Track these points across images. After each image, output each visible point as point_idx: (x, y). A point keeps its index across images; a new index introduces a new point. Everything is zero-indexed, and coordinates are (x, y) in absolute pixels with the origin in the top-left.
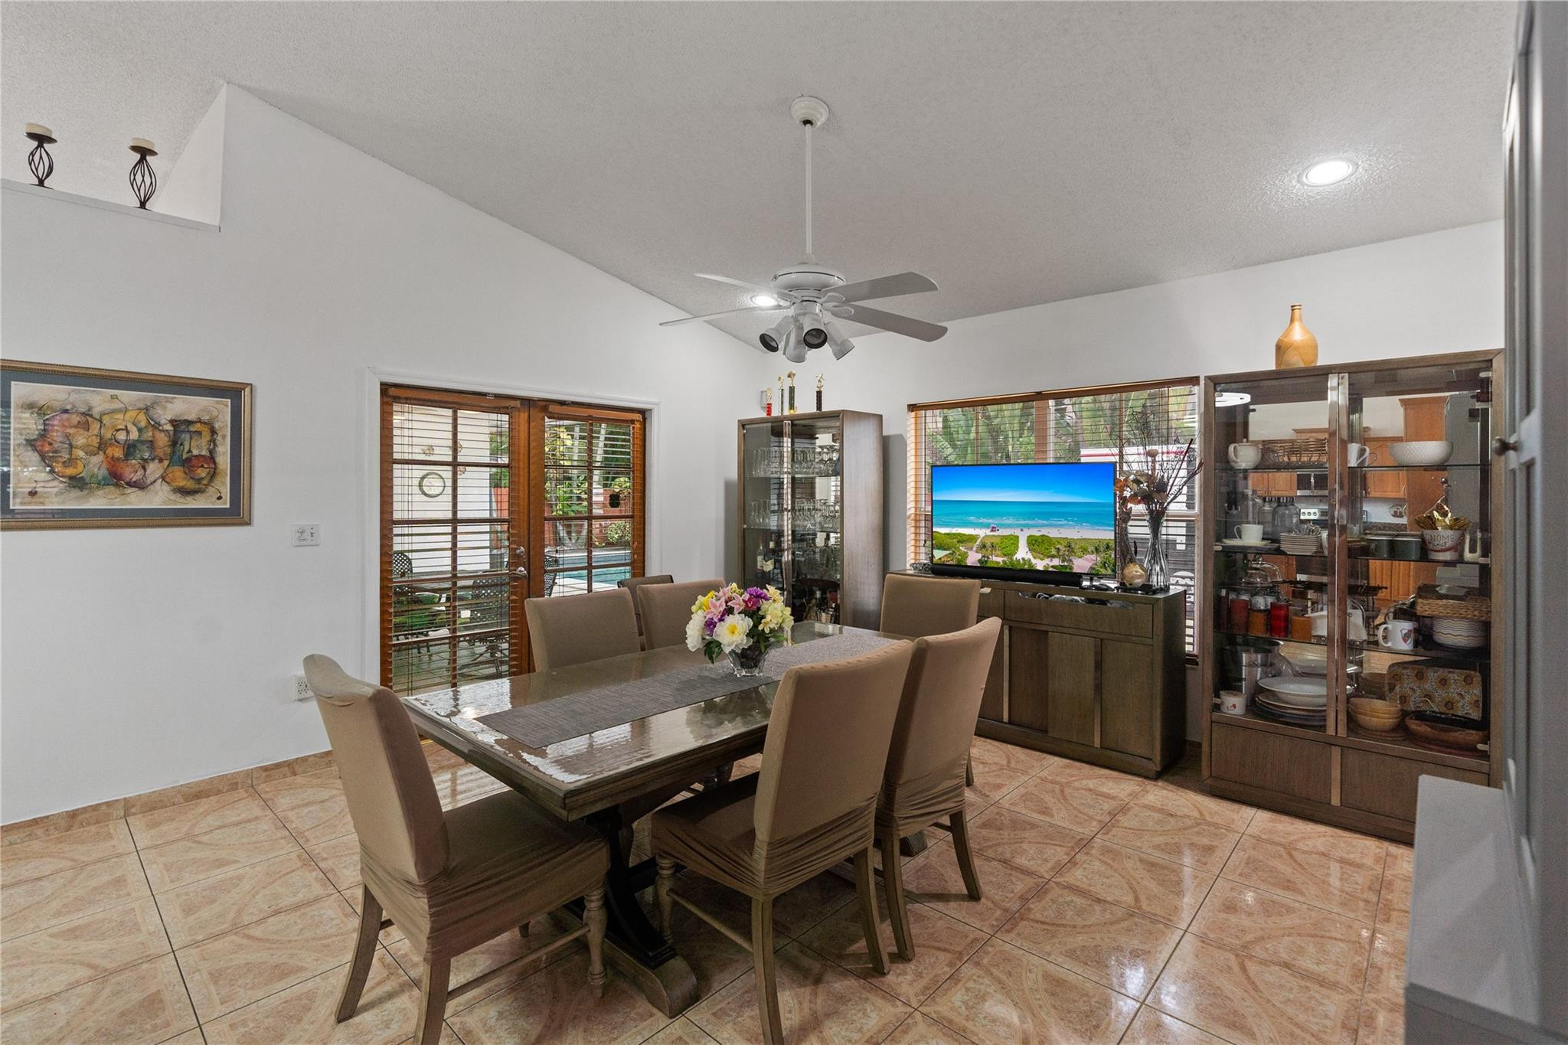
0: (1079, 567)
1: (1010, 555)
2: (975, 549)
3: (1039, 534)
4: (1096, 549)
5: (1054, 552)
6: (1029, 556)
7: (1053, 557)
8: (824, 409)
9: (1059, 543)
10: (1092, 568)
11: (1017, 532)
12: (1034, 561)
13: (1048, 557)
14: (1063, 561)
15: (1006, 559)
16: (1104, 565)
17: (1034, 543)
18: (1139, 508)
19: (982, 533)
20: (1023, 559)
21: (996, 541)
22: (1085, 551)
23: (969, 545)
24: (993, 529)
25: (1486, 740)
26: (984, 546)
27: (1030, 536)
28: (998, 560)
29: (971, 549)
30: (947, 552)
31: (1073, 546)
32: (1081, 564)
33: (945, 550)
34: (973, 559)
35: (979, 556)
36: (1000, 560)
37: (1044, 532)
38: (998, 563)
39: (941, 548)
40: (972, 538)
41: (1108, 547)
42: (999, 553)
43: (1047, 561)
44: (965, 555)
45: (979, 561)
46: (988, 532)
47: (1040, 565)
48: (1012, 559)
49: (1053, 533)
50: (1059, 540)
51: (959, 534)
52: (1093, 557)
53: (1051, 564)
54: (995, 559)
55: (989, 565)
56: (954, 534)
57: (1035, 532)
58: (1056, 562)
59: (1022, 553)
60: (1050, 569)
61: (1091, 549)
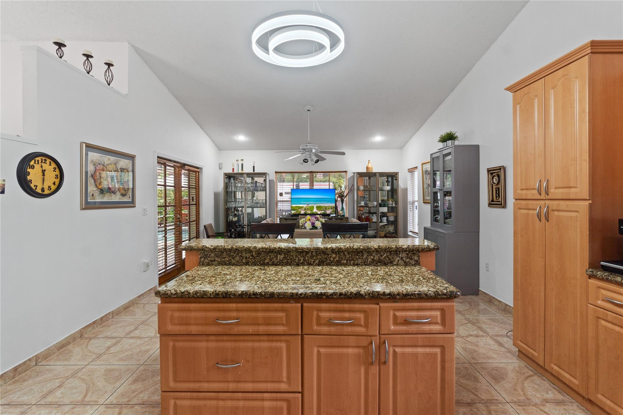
1: (312, 211)
2: (303, 210)
5: (322, 209)
6: (317, 211)
8: (256, 172)
10: (330, 212)
11: (314, 205)
12: (318, 212)
14: (325, 211)
16: (333, 211)
17: (318, 208)
18: (339, 199)
19: (305, 206)
20: (315, 212)
21: (309, 207)
22: (329, 209)
23: (301, 209)
24: (308, 205)
25: (397, 235)
26: (305, 209)
28: (309, 212)
30: (296, 211)
31: (326, 208)
32: (328, 212)
35: (304, 212)
37: (320, 205)
39: (294, 210)
40: (302, 207)
41: (334, 207)
42: (309, 210)
43: (321, 212)
44: (300, 211)
46: (306, 205)
49: (322, 205)
50: (323, 207)
52: (331, 210)
55: (307, 214)
57: (318, 205)
58: (323, 212)
59: (315, 210)
61: (330, 208)
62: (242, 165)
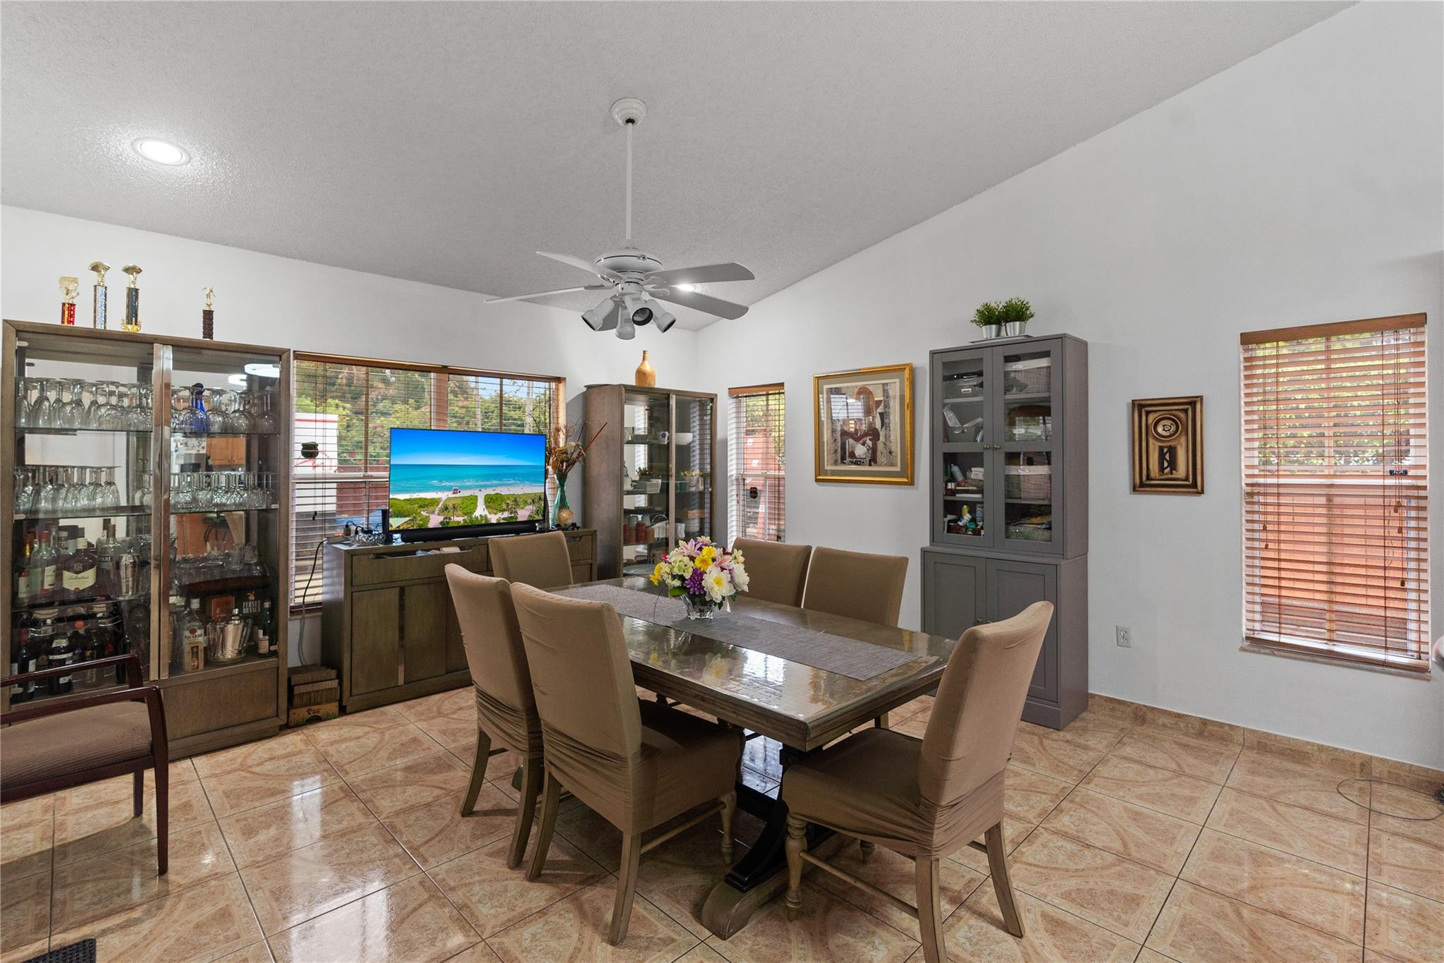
0: (521, 516)
1: (469, 513)
2: (437, 512)
3: (493, 493)
4: (533, 501)
5: (504, 507)
6: (486, 512)
7: (504, 510)
9: (508, 498)
10: (530, 516)
11: (476, 493)
12: (489, 516)
13: (500, 511)
14: (511, 513)
15: (466, 517)
16: (537, 513)
17: (491, 502)
19: (443, 496)
20: (481, 516)
21: (459, 502)
22: (526, 503)
23: (431, 508)
24: (455, 491)
26: (446, 508)
27: (488, 495)
28: (459, 519)
29: (433, 512)
30: (407, 519)
31: (518, 500)
32: (524, 514)
33: (405, 516)
34: (435, 521)
35: (441, 518)
36: (460, 519)
37: (498, 490)
38: (459, 522)
39: (399, 514)
40: (434, 502)
41: (540, 499)
42: (460, 513)
43: (500, 515)
44: (427, 519)
45: (441, 523)
46: (450, 495)
47: (494, 519)
48: (471, 517)
49: (504, 491)
50: (508, 497)
51: (420, 499)
52: (531, 507)
53: (502, 517)
54: (457, 519)
55: (450, 525)
56: (415, 499)
57: (491, 492)
58: (506, 514)
59: (480, 511)
60: (502, 521)
61: (530, 501)
62: (133, 295)
